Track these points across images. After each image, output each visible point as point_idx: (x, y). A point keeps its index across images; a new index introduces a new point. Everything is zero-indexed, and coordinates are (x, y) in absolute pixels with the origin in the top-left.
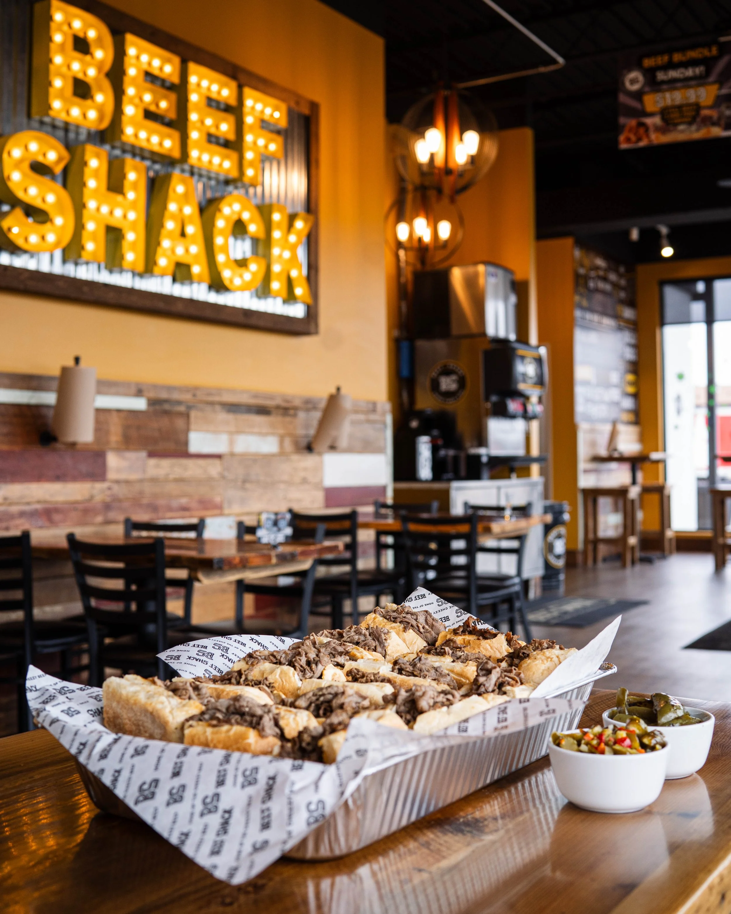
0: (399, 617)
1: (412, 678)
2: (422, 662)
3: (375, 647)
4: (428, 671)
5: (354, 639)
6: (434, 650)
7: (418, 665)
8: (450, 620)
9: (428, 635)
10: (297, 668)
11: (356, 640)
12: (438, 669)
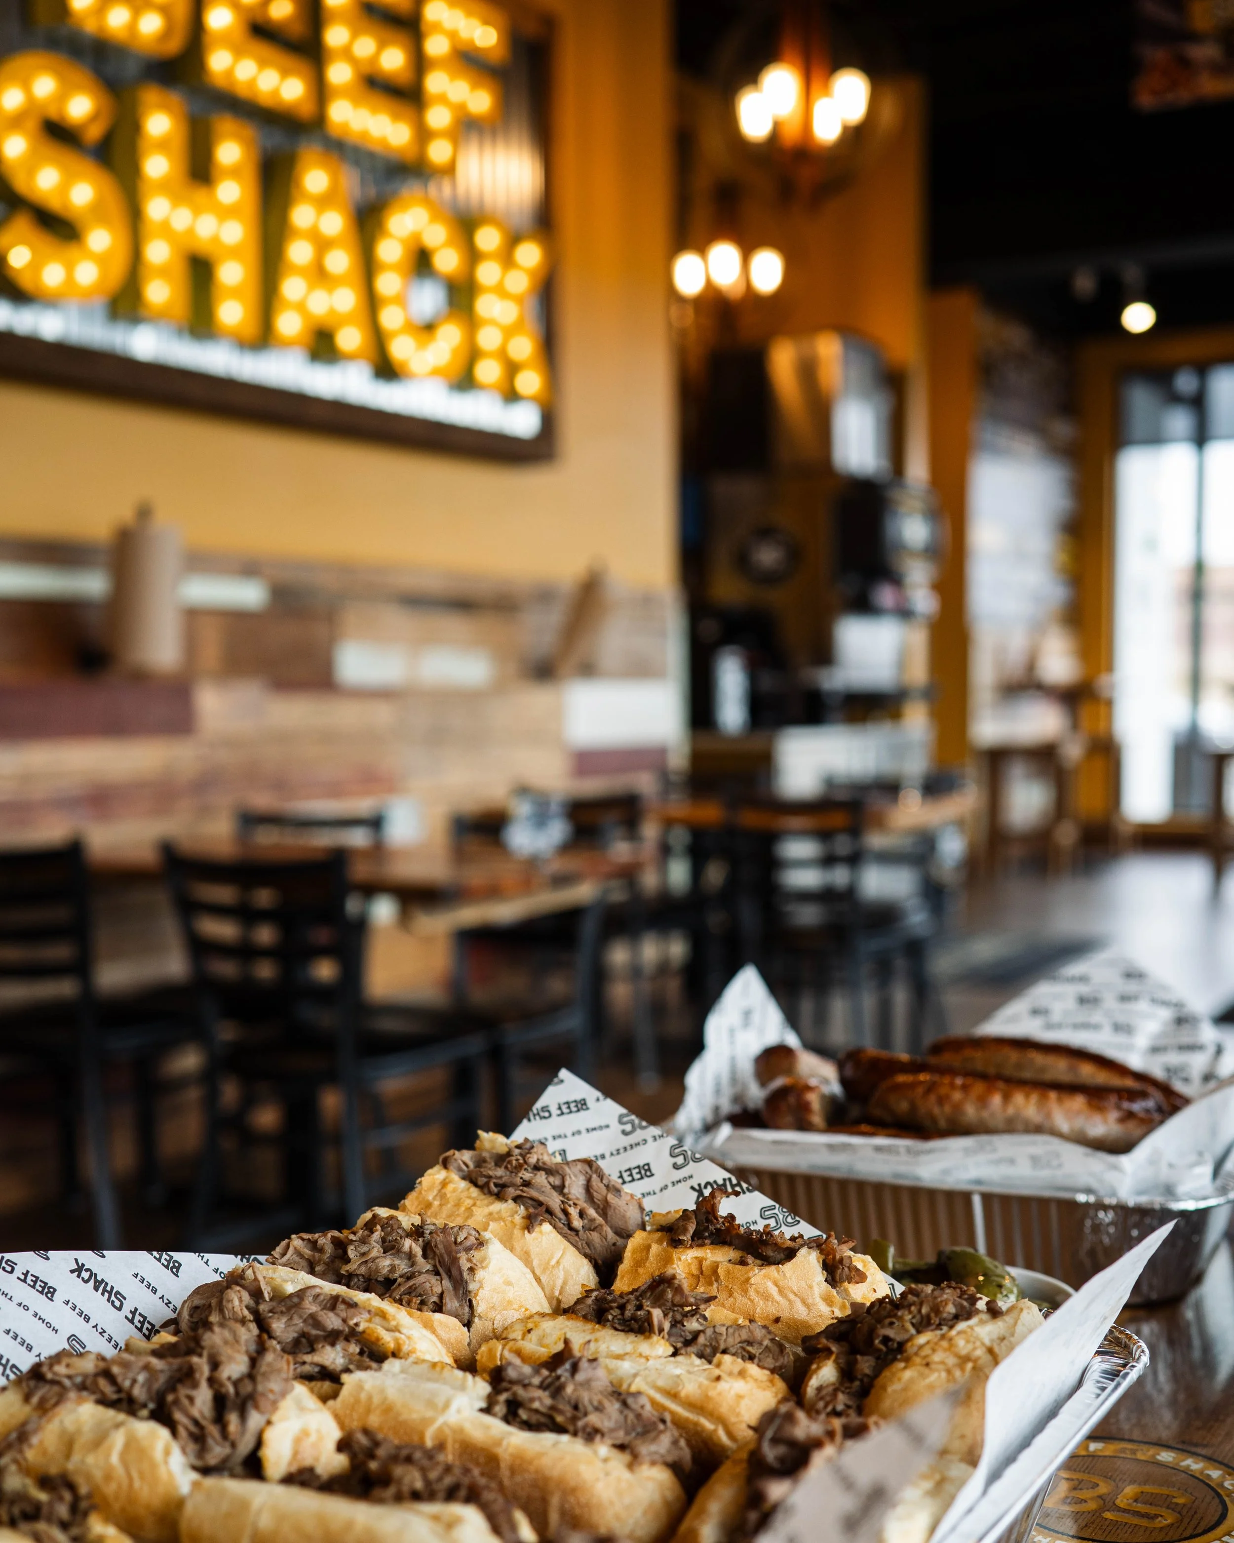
0: (513, 1185)
1: (548, 1438)
2: (580, 1377)
3: (441, 1296)
4: (599, 1409)
5: (377, 1271)
6: (615, 1312)
7: (569, 1389)
8: (652, 1175)
9: (595, 1236)
10: (182, 1431)
11: (385, 1271)
12: (630, 1401)
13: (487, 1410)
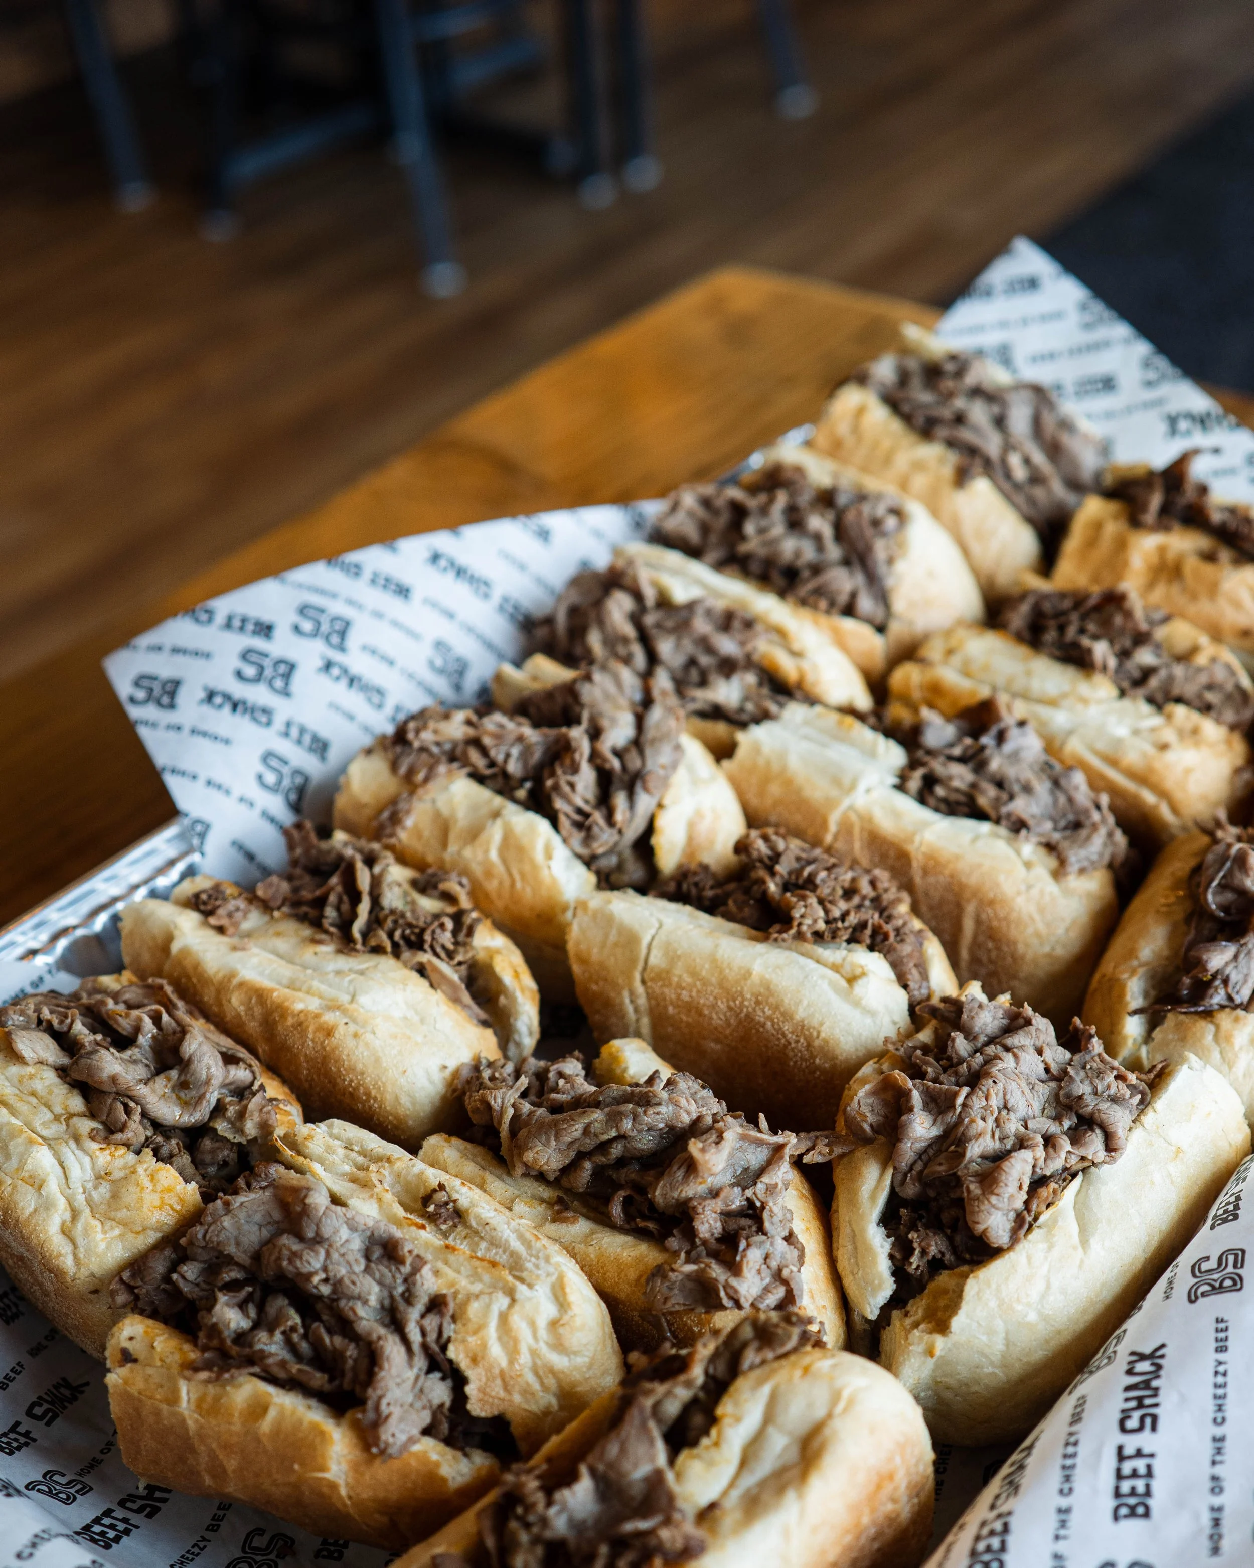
1: (968, 825)
4: (1027, 790)
5: (779, 555)
7: (994, 763)
8: (1116, 390)
9: (1039, 493)
11: (788, 557)
13: (901, 787)
